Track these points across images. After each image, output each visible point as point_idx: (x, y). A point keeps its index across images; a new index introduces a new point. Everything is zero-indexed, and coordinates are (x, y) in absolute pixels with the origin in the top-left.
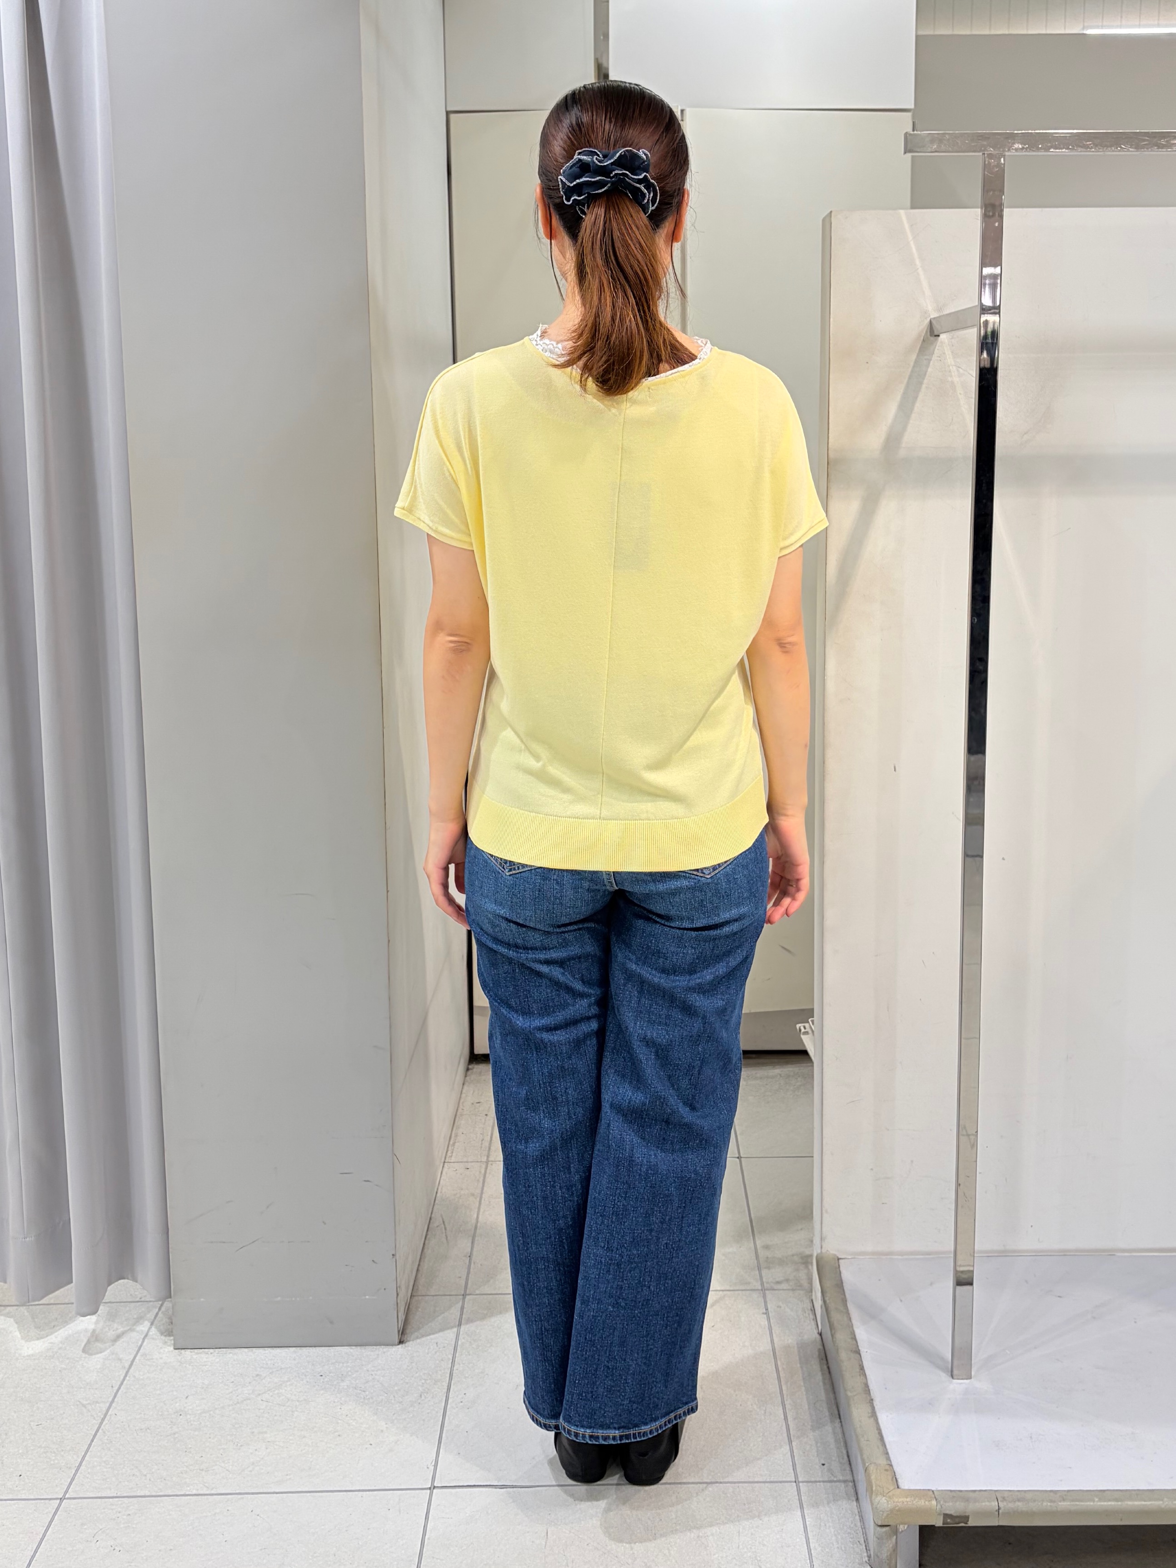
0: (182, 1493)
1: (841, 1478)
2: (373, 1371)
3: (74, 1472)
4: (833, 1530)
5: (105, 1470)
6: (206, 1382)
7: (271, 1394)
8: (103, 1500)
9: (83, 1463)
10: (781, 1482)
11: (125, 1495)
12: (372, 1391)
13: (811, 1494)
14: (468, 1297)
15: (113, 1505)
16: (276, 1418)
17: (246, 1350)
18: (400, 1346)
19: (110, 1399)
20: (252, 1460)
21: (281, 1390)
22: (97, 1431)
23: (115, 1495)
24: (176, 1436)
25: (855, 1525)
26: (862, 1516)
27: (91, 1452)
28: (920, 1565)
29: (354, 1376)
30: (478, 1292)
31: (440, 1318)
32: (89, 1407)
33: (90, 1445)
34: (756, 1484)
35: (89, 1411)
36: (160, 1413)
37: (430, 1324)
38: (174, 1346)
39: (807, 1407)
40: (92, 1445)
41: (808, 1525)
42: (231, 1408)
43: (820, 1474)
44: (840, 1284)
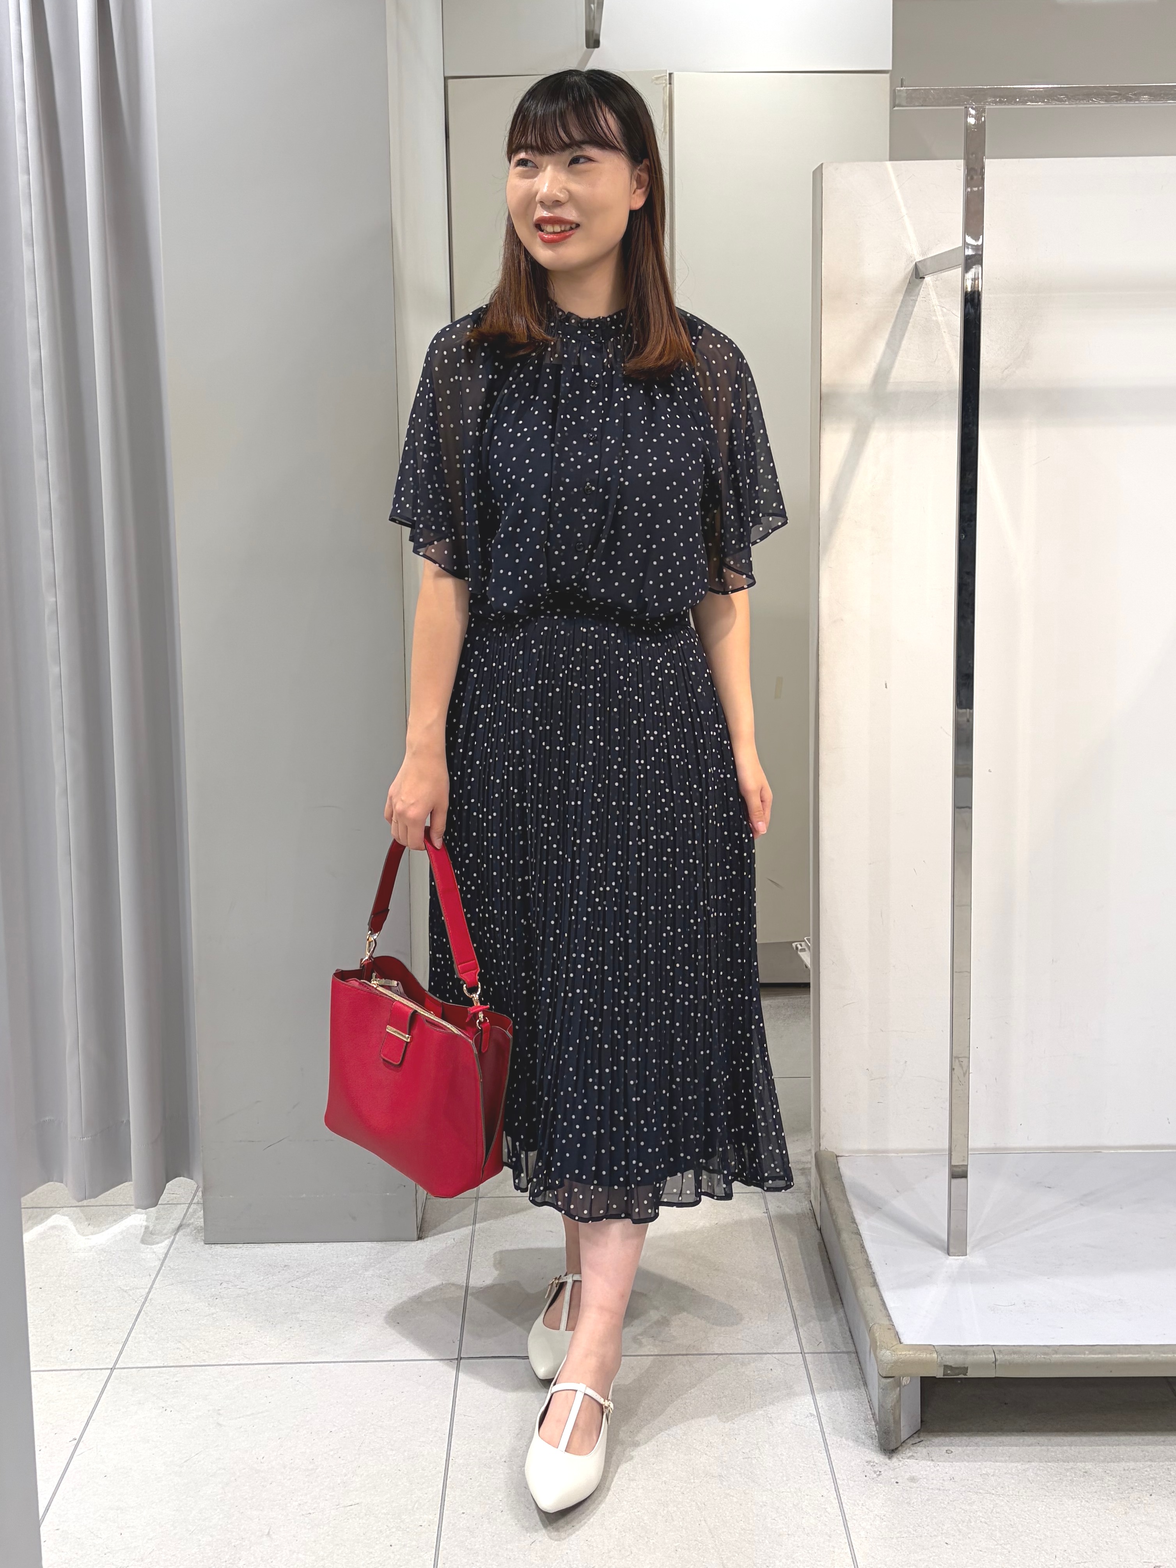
0: (225, 1363)
1: (844, 1350)
2: (395, 1262)
3: (121, 1346)
5: (150, 1344)
6: (238, 1271)
7: (300, 1281)
8: (152, 1369)
9: (130, 1339)
10: (787, 1353)
11: (171, 1364)
13: (817, 1363)
14: (480, 1200)
15: (162, 1373)
16: (306, 1301)
17: (273, 1245)
18: (420, 1241)
19: (149, 1286)
20: (288, 1336)
21: (309, 1279)
22: (140, 1312)
23: (162, 1365)
24: (214, 1316)
27: (136, 1329)
28: (922, 1421)
29: (377, 1266)
30: (489, 1195)
31: (456, 1217)
32: (131, 1293)
33: (134, 1324)
34: (764, 1355)
35: (130, 1295)
36: (197, 1297)
37: (447, 1223)
38: (204, 1241)
39: (809, 1291)
40: (137, 1323)
41: (814, 1389)
42: (263, 1293)
43: (824, 1346)
44: (839, 1177)
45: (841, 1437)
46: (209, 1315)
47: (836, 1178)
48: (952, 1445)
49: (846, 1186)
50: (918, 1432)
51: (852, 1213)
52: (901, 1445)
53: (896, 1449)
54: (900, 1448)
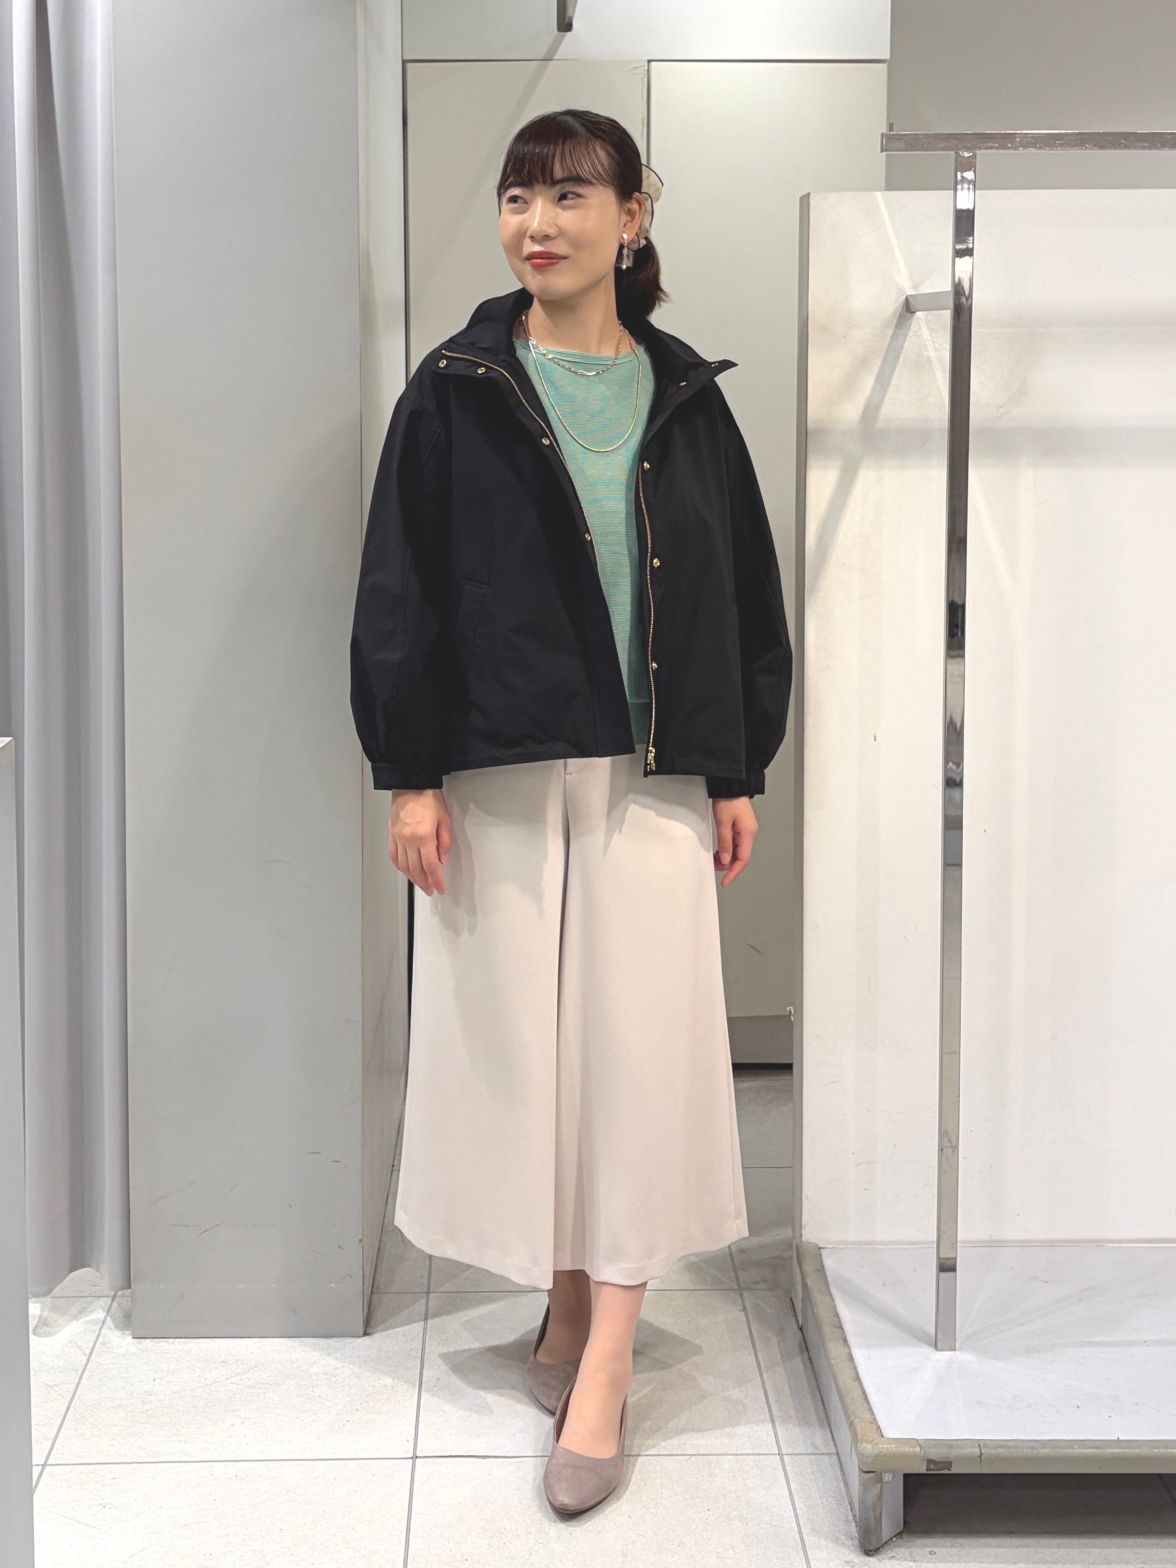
0: (164, 1460)
1: (824, 1450)
2: (341, 1359)
3: (51, 1442)
4: (817, 1493)
5: (81, 1441)
6: (172, 1367)
8: (83, 1467)
9: (59, 1436)
10: (765, 1454)
11: (104, 1462)
12: (343, 1376)
13: (796, 1465)
14: (431, 1295)
15: (94, 1471)
16: (248, 1398)
17: (208, 1340)
18: (366, 1338)
19: (76, 1382)
20: (229, 1433)
21: (249, 1375)
22: (68, 1409)
23: (95, 1462)
24: (149, 1413)
25: (840, 1490)
26: (846, 1483)
27: (65, 1426)
28: (905, 1523)
29: (323, 1363)
30: (442, 1290)
31: (405, 1312)
32: (59, 1387)
34: (739, 1457)
35: (56, 1391)
36: (129, 1393)
37: (394, 1318)
38: (133, 1336)
39: (789, 1391)
40: (66, 1419)
41: (792, 1490)
42: (200, 1390)
43: (805, 1448)
44: (821, 1270)
45: (820, 1538)
46: (143, 1412)
47: (818, 1270)
48: (936, 1546)
49: (830, 1279)
50: (900, 1534)
51: (835, 1306)
52: (882, 1546)
53: (878, 1549)
54: (881, 1549)
